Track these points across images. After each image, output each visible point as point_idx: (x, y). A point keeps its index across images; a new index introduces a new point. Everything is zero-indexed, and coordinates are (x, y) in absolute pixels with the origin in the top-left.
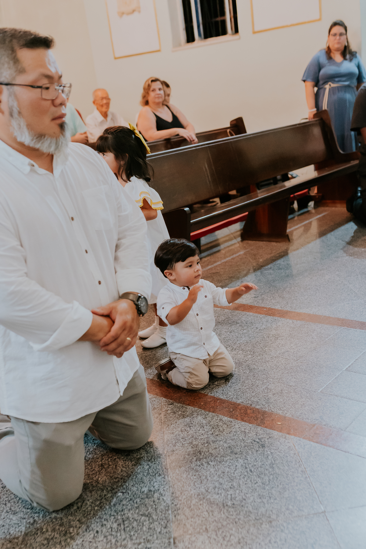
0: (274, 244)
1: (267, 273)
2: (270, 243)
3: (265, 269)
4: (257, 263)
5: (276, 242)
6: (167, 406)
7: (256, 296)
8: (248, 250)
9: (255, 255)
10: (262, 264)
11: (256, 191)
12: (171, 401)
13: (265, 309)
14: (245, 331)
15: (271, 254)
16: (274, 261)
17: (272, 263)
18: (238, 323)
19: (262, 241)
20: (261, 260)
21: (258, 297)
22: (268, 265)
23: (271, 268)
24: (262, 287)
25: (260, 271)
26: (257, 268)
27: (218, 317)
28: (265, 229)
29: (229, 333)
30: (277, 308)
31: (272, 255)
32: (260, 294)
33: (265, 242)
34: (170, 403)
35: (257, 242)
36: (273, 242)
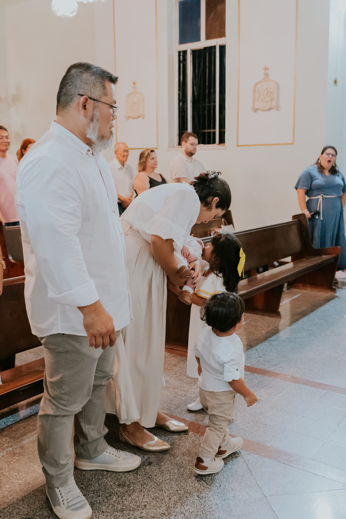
0: (267, 318)
1: (274, 344)
2: (264, 317)
3: (271, 340)
4: (261, 334)
5: (269, 316)
6: (246, 456)
7: (276, 364)
8: (248, 321)
9: (256, 326)
10: (266, 336)
11: (256, 275)
12: (248, 452)
13: (288, 377)
14: (280, 395)
15: (269, 327)
16: (275, 334)
17: (273, 335)
18: (272, 387)
19: (257, 314)
20: (263, 332)
21: (276, 365)
22: (271, 337)
23: (275, 340)
24: (276, 356)
25: (267, 341)
26: (263, 339)
27: (252, 381)
28: (260, 305)
29: (268, 395)
30: (298, 377)
31: (271, 328)
32: (278, 363)
33: (259, 316)
34: (248, 454)
35: (252, 315)
36: (266, 316)
